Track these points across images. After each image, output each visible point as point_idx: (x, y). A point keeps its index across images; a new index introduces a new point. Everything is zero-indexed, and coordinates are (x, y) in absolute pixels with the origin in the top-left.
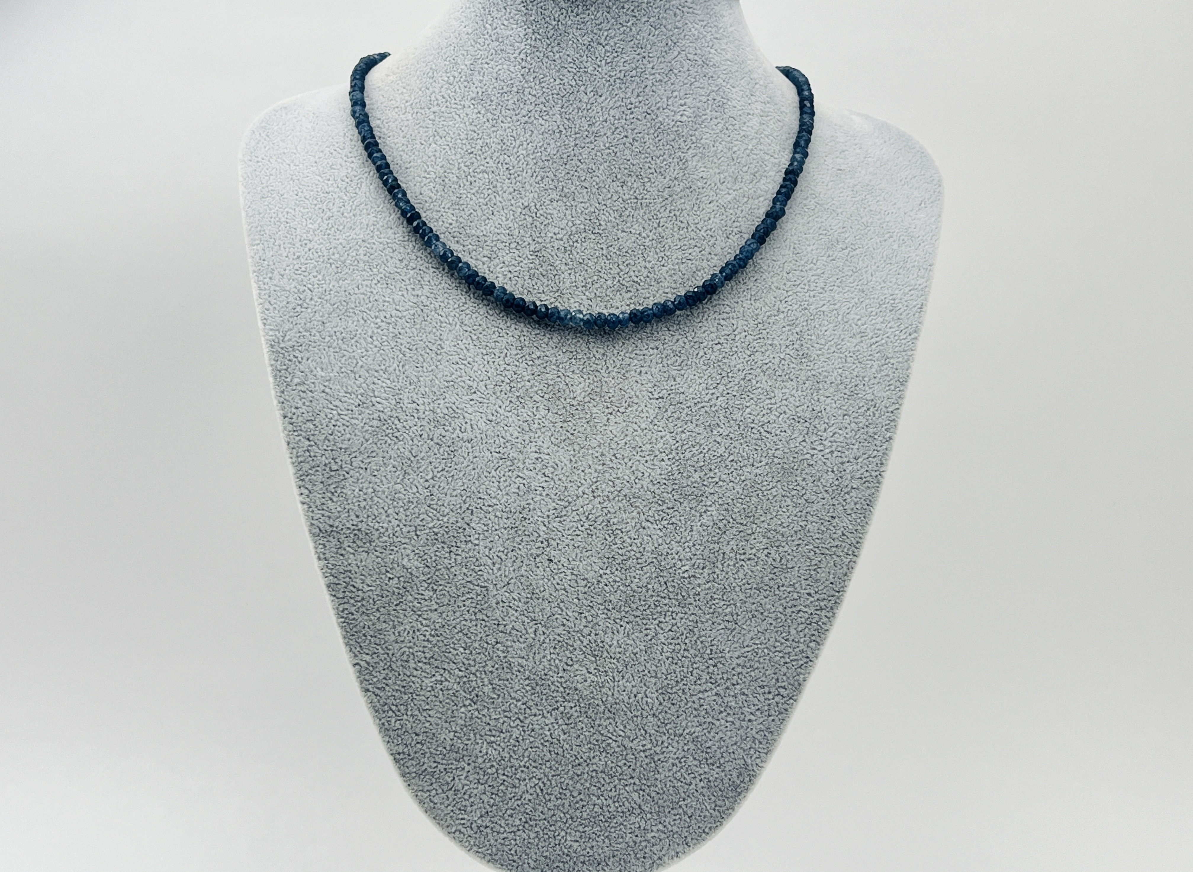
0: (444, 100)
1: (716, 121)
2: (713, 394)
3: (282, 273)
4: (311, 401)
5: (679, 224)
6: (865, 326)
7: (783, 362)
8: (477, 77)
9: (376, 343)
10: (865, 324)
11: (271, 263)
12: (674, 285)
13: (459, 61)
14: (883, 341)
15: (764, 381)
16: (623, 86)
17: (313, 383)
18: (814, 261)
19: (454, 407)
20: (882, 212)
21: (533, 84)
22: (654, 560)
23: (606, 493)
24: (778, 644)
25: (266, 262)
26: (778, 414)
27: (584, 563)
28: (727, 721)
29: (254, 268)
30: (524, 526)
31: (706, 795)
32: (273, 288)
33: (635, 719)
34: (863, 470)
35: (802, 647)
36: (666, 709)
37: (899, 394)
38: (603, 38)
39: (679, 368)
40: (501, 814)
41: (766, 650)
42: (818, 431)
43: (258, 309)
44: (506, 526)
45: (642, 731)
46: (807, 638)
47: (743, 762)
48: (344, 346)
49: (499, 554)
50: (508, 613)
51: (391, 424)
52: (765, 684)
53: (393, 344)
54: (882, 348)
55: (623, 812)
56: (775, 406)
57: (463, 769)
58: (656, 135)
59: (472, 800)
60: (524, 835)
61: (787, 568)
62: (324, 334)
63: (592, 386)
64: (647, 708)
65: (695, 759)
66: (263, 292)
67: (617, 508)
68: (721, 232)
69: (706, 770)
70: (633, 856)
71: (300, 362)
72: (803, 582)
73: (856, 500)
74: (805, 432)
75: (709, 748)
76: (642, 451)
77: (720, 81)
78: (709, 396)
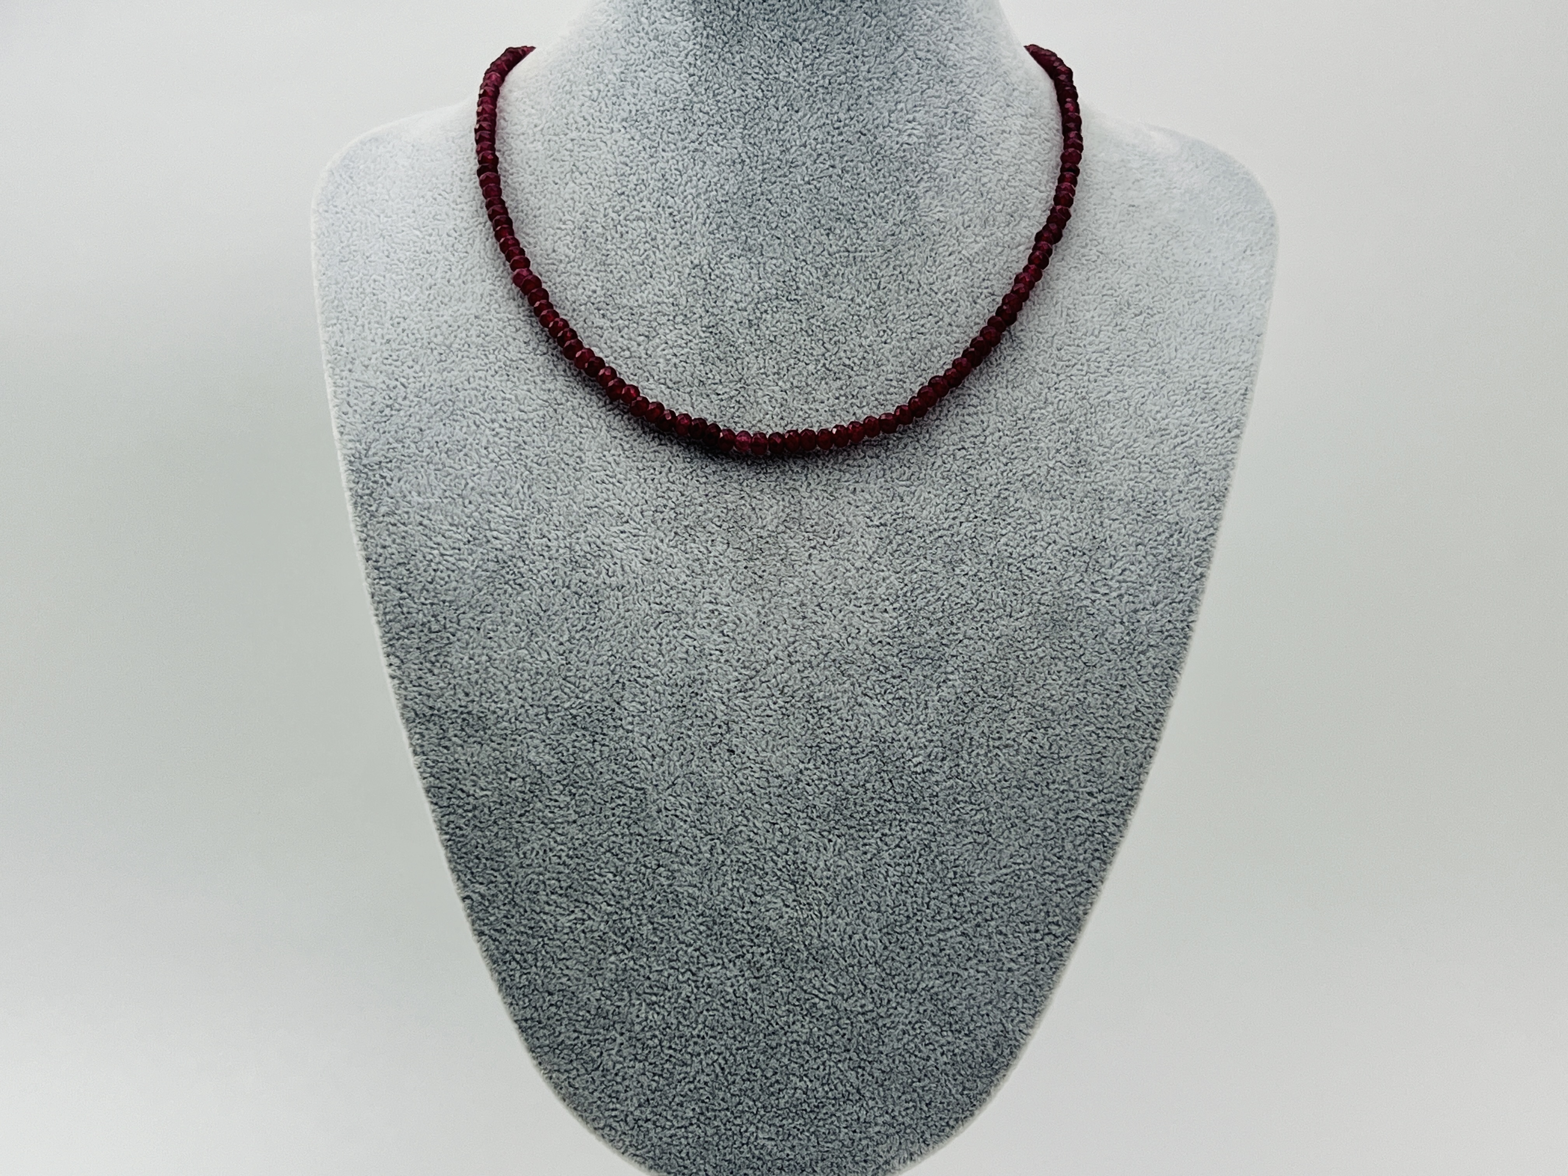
0: (585, 123)
1: (958, 142)
2: (954, 519)
3: (366, 363)
4: (404, 538)
5: (907, 284)
6: (1166, 421)
7: (1052, 472)
8: (629, 90)
9: (492, 456)
10: (1167, 417)
11: (351, 350)
12: (900, 370)
13: (605, 69)
14: (1192, 441)
15: (1025, 500)
16: (828, 97)
17: (407, 513)
18: (1096, 332)
19: (599, 542)
20: (1192, 263)
21: (705, 98)
22: (875, 749)
23: (807, 658)
24: (1047, 863)
25: (344, 349)
26: (1045, 545)
27: (778, 754)
28: (978, 971)
29: (329, 358)
30: (694, 705)
31: (950, 1073)
32: (353, 384)
33: (851, 969)
34: (1165, 620)
35: (1081, 867)
36: (893, 955)
37: (1215, 513)
38: (800, 32)
39: (909, 483)
40: (666, 1102)
41: (1031, 872)
42: (1103, 567)
43: (334, 412)
44: (670, 705)
45: (860, 985)
46: (1087, 855)
47: (1000, 1027)
48: (448, 462)
49: (661, 744)
50: (673, 825)
51: (512, 567)
52: (1030, 919)
53: (515, 457)
54: (1190, 450)
55: (835, 1099)
56: (1041, 534)
57: (615, 1040)
58: (873, 163)
59: (626, 1083)
60: (699, 1132)
61: (1059, 758)
62: (423, 445)
63: (787, 511)
64: (866, 953)
65: (934, 1024)
66: (339, 390)
67: (822, 678)
68: (964, 295)
69: (949, 1039)
70: (850, 1159)
71: (388, 484)
72: (1082, 776)
73: (1155, 662)
74: (1083, 569)
75: (954, 1008)
76: (857, 598)
77: (963, 87)
78: (951, 522)
